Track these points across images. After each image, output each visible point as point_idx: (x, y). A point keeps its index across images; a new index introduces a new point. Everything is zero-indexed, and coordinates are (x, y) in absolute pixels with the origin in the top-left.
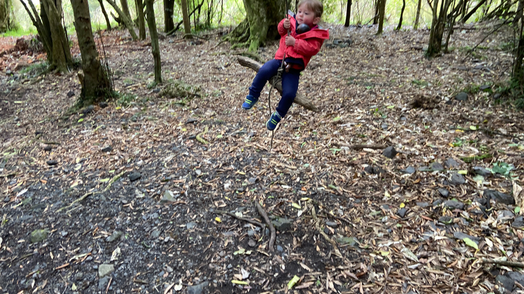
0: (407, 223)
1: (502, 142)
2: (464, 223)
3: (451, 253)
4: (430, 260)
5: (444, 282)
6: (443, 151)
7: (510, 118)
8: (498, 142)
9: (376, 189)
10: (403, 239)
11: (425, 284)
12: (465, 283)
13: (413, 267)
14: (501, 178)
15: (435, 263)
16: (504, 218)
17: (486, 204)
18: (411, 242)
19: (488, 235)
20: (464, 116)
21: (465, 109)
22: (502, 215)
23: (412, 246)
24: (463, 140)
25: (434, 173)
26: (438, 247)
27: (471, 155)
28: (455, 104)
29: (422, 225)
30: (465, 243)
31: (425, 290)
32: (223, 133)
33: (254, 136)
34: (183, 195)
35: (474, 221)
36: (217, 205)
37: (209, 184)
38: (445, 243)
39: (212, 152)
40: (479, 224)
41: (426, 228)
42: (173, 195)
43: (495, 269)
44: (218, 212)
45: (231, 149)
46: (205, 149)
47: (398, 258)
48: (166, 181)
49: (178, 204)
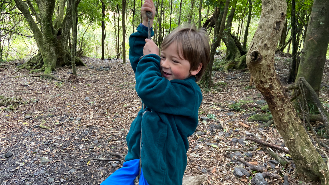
1: (206, 107)
2: (208, 140)
4: (203, 156)
12: (220, 161)
13: (199, 159)
14: (212, 120)
15: (205, 157)
16: (221, 135)
17: (212, 131)
19: (219, 142)
23: (193, 152)
26: (203, 150)
29: (192, 144)
30: (212, 146)
32: (57, 121)
33: (81, 120)
34: (55, 157)
35: (211, 138)
36: (83, 158)
37: (68, 149)
38: (205, 148)
39: (57, 132)
40: (213, 139)
41: (195, 144)
42: (48, 159)
43: (228, 153)
44: (86, 160)
45: (70, 129)
46: (51, 132)
47: (191, 158)
48: (35, 153)
49: (55, 162)
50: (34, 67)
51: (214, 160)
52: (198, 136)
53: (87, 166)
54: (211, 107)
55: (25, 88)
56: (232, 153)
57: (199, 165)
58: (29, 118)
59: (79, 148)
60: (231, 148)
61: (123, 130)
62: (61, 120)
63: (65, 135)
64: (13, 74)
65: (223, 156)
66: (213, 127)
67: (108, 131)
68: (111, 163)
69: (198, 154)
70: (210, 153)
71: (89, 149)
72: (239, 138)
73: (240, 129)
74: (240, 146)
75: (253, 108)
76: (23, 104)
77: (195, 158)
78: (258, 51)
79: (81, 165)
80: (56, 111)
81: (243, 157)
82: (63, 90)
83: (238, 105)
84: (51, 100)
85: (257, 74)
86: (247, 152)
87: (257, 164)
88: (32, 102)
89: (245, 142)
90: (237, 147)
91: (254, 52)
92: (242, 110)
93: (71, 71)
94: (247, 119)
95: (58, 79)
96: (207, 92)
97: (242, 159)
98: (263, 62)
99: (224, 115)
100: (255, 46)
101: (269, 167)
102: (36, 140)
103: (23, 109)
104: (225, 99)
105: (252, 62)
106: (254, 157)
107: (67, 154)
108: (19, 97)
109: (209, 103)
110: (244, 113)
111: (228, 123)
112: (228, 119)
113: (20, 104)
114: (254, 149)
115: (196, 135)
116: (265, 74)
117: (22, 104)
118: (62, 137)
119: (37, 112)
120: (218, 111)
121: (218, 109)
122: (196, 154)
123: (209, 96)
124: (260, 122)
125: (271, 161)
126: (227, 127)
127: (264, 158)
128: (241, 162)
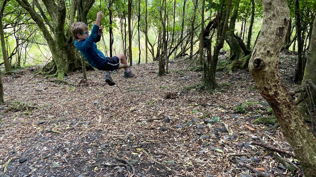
0: (191, 148)
1: (210, 109)
2: (213, 144)
3: (215, 156)
4: (208, 161)
5: (218, 168)
6: (189, 116)
7: (209, 98)
8: (209, 109)
9: (169, 137)
10: (193, 156)
11: (211, 171)
12: (225, 167)
13: (203, 165)
14: (217, 123)
15: (210, 162)
16: (226, 138)
17: (217, 134)
18: (197, 156)
19: (224, 146)
20: (190, 100)
21: (189, 97)
22: (225, 137)
23: (198, 157)
24: (194, 110)
25: (191, 125)
26: (208, 155)
27: (201, 116)
28: (184, 95)
29: (197, 148)
30: (217, 151)
31: (213, 173)
32: (68, 125)
33: (90, 124)
34: (65, 163)
35: (216, 142)
36: (90, 163)
37: (78, 153)
38: (210, 153)
39: (67, 137)
40: (218, 143)
41: (199, 149)
42: (58, 164)
43: (234, 159)
44: (94, 165)
45: (80, 133)
46: (62, 136)
47: (196, 163)
48: (46, 158)
49: (65, 168)
50: (49, 72)
51: (220, 165)
52: (202, 140)
53: (95, 171)
54: (215, 109)
55: (40, 93)
56: (237, 158)
57: (204, 171)
58: (42, 123)
59: (87, 153)
60: (237, 153)
61: (129, 133)
62: (72, 124)
63: (75, 139)
64: (30, 80)
65: (228, 161)
66: (218, 130)
67: (115, 135)
68: (117, 169)
69: (203, 159)
70: (215, 158)
71: (97, 154)
72: (244, 142)
73: (245, 132)
74: (246, 151)
75: (259, 110)
76: (38, 108)
77: (200, 164)
78: (261, 58)
79: (89, 171)
80: (68, 115)
81: (249, 163)
82: (74, 94)
83: (243, 107)
84: (63, 104)
85: (261, 81)
86: (254, 157)
87: (264, 170)
88: (46, 107)
89: (251, 146)
90: (243, 151)
91: (257, 59)
92: (248, 112)
93: (82, 75)
94: (253, 121)
95: (70, 83)
96: (211, 93)
97: (248, 164)
98: (267, 69)
99: (228, 117)
100: (257, 53)
101: (277, 173)
102: (48, 145)
103: (37, 114)
104: (229, 101)
105: (255, 69)
106: (261, 162)
107: (76, 159)
108: (34, 102)
109: (214, 105)
110: (249, 115)
111: (233, 126)
112: (233, 121)
113: (35, 109)
114: (261, 154)
115: (200, 139)
116: (270, 80)
117: (36, 108)
118: (72, 142)
119: (50, 117)
120: (223, 114)
121: (223, 111)
122: (201, 159)
123: (214, 97)
124: (266, 124)
125: (279, 166)
126: (232, 131)
127: (271, 163)
128: (248, 168)
